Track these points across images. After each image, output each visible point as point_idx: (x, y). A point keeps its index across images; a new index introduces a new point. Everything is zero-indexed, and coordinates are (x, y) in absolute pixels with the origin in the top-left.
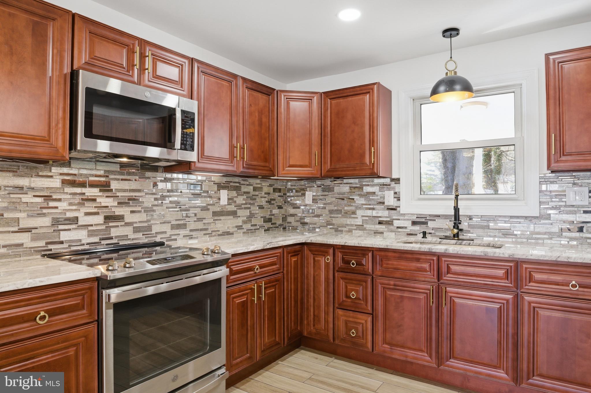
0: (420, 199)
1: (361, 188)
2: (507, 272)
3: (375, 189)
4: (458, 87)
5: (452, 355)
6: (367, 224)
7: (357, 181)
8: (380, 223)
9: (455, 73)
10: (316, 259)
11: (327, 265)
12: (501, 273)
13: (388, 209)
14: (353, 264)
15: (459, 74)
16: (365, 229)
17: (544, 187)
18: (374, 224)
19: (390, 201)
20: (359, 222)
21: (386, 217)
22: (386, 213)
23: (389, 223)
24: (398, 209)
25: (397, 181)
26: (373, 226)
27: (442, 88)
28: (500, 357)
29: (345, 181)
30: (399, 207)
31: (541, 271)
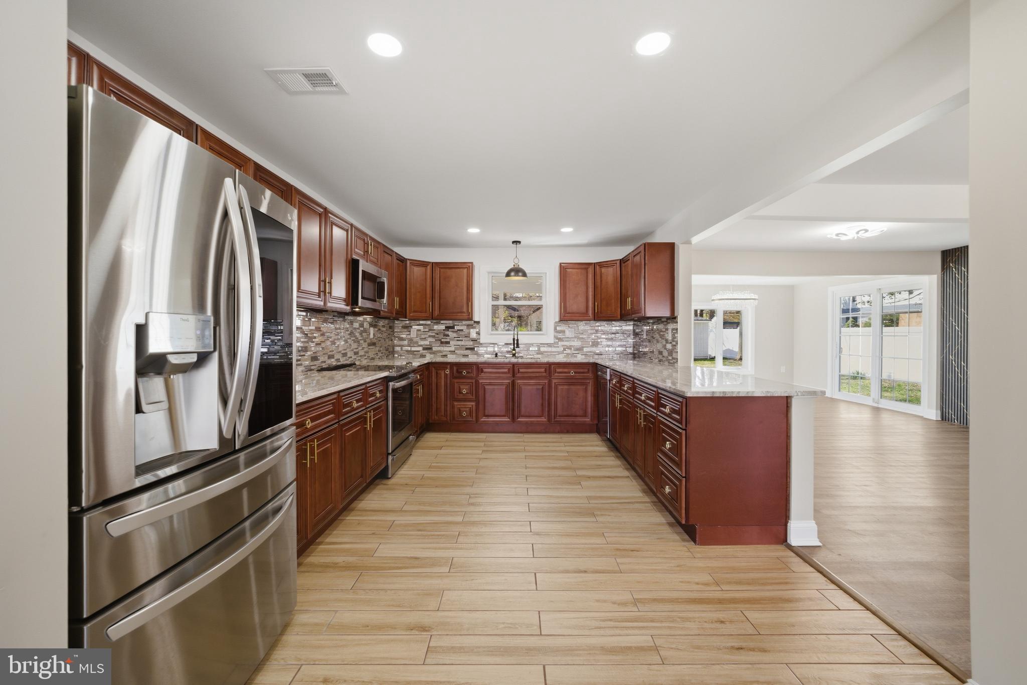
0: (491, 334)
1: (453, 327)
2: (546, 370)
3: (464, 328)
4: (520, 274)
5: (520, 416)
6: (458, 350)
7: (451, 322)
8: (467, 349)
9: (518, 265)
10: (438, 372)
11: (446, 375)
12: (543, 370)
13: (472, 341)
14: (464, 373)
15: (520, 267)
16: (456, 354)
17: (558, 328)
18: (463, 350)
19: (473, 335)
20: (452, 349)
21: (471, 345)
22: (472, 343)
23: (472, 349)
24: (478, 340)
25: (478, 323)
26: (462, 352)
27: (513, 274)
28: (543, 410)
29: (442, 322)
30: (479, 339)
31: (560, 368)
